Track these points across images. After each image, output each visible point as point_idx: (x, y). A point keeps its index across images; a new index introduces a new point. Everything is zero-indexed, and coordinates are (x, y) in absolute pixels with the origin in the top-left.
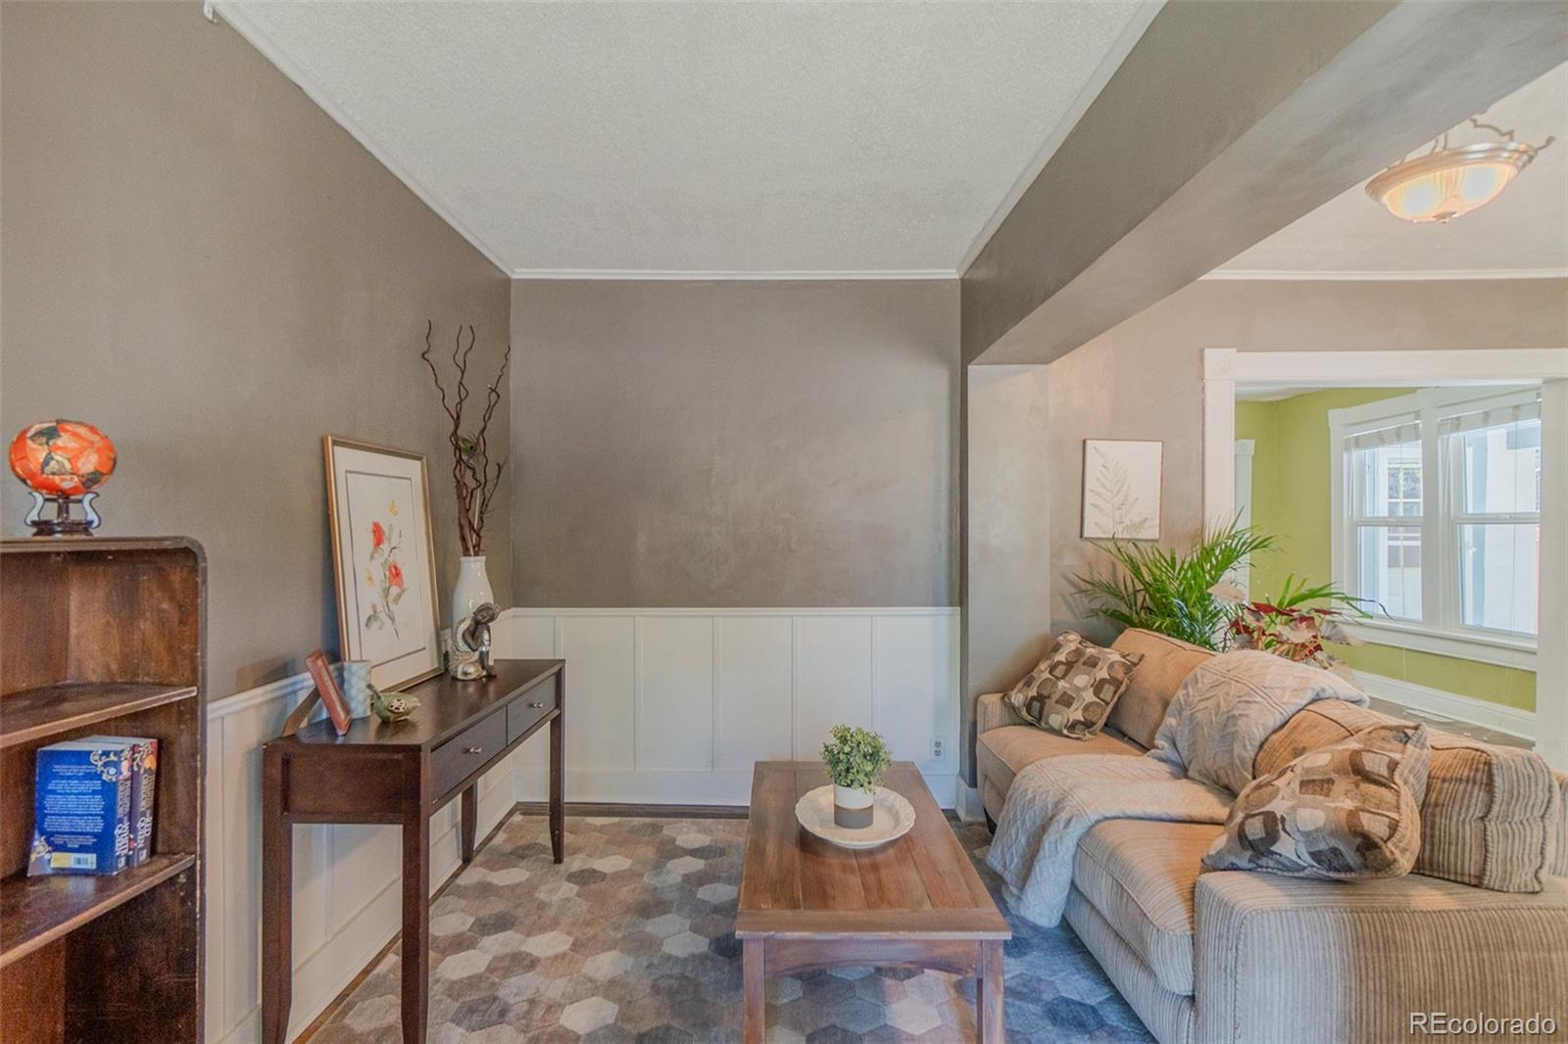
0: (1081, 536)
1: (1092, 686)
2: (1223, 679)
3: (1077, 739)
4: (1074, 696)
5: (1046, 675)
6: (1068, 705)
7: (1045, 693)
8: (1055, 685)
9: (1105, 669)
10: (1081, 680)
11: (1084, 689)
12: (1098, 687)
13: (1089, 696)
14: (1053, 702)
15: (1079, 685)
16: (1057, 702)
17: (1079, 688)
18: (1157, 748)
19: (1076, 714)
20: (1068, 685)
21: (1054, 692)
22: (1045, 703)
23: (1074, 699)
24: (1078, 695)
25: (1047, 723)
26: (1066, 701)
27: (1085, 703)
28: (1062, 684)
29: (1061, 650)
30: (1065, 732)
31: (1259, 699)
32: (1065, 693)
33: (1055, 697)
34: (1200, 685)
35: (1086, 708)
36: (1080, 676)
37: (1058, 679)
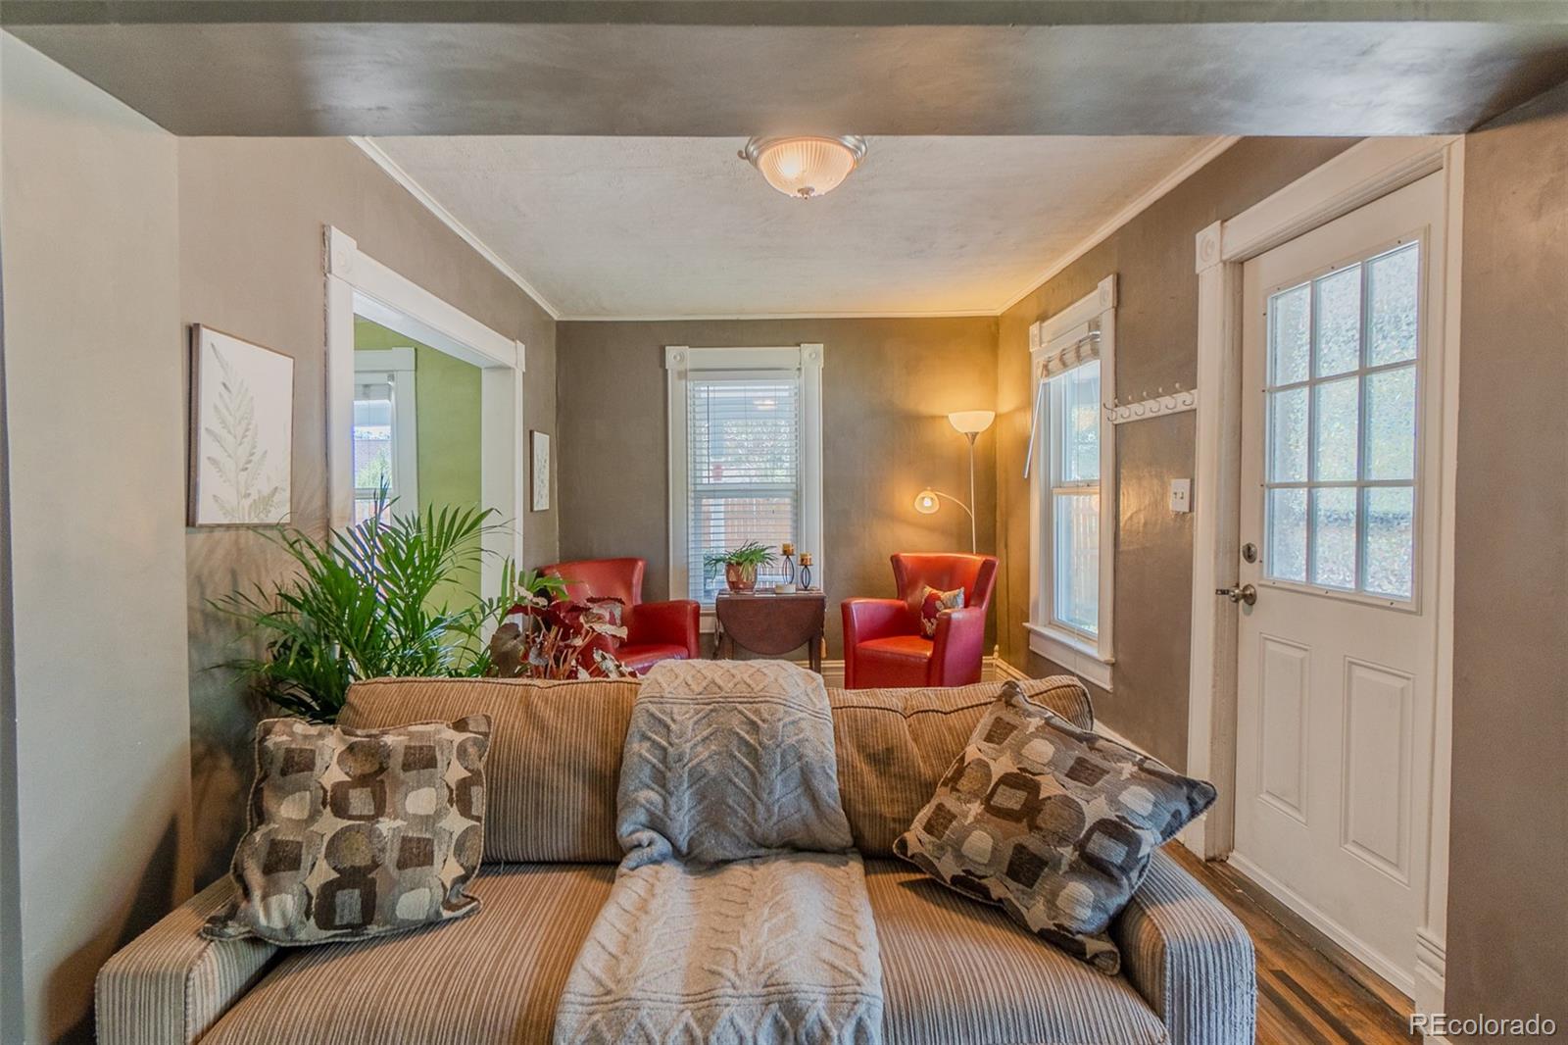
0: (190, 521)
1: (450, 801)
2: (711, 707)
3: (467, 915)
4: (428, 836)
5: (329, 824)
6: (427, 859)
7: (361, 860)
8: (372, 834)
9: (455, 763)
10: (421, 800)
11: (439, 814)
12: (461, 797)
13: (455, 823)
14: (394, 872)
15: (422, 812)
16: (402, 865)
17: (428, 816)
18: (639, 846)
19: (447, 869)
20: (399, 823)
21: (383, 850)
22: (373, 882)
23: (429, 842)
24: (435, 833)
25: (390, 919)
26: (417, 853)
27: (455, 837)
28: (385, 826)
29: (319, 763)
30: (446, 914)
31: (801, 715)
32: (405, 840)
33: (390, 857)
34: (673, 726)
35: (460, 849)
36: (411, 796)
37: (374, 818)
